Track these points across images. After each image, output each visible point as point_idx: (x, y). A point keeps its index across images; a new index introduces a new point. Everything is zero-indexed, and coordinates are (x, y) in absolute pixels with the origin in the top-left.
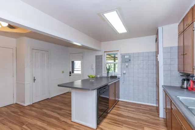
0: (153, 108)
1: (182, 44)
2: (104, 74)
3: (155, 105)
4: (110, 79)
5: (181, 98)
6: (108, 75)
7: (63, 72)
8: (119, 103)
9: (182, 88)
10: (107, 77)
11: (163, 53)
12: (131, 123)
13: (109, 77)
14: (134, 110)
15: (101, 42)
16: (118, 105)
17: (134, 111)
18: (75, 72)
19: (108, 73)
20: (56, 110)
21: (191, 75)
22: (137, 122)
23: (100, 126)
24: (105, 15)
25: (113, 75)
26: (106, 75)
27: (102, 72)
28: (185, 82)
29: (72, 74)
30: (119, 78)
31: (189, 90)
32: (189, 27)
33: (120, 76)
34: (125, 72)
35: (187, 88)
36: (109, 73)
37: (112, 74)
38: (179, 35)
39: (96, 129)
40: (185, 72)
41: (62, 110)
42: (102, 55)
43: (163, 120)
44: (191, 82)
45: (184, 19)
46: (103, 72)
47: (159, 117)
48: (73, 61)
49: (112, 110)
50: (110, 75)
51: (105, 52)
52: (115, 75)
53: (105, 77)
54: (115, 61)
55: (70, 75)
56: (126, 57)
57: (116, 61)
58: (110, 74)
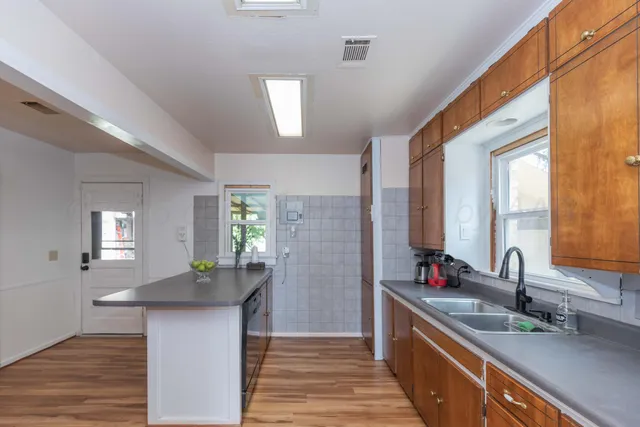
0: (357, 342)
1: (419, 185)
2: (226, 258)
3: (359, 334)
4: (244, 273)
5: (428, 300)
6: (237, 261)
7: (53, 256)
8: (273, 344)
9: (417, 282)
10: (236, 268)
11: (384, 201)
12: (323, 387)
13: (240, 268)
14: (317, 354)
15: (214, 152)
16: (273, 350)
17: (317, 358)
18: (106, 255)
19: (238, 253)
20: (60, 407)
21: (437, 253)
22: (334, 382)
23: (249, 415)
24: (270, 84)
25: (255, 260)
26: (232, 262)
27: (218, 253)
28: (423, 268)
29: (92, 263)
30: (272, 270)
31: (432, 286)
32: (433, 152)
33: (273, 262)
34: (287, 250)
35: (427, 282)
36: (243, 254)
37: (251, 257)
38: (412, 165)
39: (242, 423)
40: (426, 247)
41: (86, 402)
42: (217, 197)
43: (381, 364)
44: (434, 269)
45: (422, 131)
46: (221, 254)
47: (373, 360)
48: (96, 210)
49: (264, 366)
50: (244, 262)
51: (226, 186)
52: (261, 261)
53: (227, 269)
54: (244, 217)
55: (86, 268)
56: (291, 206)
57: (248, 216)
58: (246, 258)
